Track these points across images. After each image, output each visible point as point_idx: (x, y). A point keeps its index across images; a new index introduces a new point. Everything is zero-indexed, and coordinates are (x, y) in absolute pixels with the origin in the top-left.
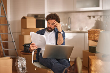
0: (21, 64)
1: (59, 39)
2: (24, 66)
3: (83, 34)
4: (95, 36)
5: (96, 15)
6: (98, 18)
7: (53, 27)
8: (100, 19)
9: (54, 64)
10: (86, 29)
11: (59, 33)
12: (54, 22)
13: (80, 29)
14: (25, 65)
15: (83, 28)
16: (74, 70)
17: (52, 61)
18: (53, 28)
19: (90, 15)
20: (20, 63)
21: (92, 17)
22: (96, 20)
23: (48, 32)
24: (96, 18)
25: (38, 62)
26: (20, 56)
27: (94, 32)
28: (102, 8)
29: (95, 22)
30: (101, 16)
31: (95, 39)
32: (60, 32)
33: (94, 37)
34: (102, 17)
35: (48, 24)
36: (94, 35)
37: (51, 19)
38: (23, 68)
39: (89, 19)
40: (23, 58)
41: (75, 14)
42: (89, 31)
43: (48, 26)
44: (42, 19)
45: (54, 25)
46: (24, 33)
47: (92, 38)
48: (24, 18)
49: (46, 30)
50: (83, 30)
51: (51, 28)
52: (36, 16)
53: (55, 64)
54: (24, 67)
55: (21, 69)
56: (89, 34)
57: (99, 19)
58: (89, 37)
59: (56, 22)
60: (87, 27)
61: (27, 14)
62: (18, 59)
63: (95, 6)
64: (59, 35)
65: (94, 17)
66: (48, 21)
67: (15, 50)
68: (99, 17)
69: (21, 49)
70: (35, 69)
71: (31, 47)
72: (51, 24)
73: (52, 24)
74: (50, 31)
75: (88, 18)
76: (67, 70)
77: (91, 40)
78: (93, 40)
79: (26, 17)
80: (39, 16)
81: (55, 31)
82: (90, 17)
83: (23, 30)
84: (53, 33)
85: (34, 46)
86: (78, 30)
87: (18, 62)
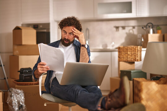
0: (16, 101)
1: (83, 56)
2: (21, 103)
3: (109, 53)
4: (129, 55)
5: (126, 25)
6: (129, 30)
7: (71, 37)
8: (133, 31)
9: (79, 93)
10: (113, 46)
11: (82, 48)
12: (73, 30)
13: (103, 47)
14: (23, 101)
15: (108, 45)
16: (118, 97)
17: (76, 89)
18: (71, 40)
19: (117, 25)
20: (15, 98)
21: (120, 29)
22: (127, 33)
23: (63, 46)
24: (127, 30)
25: (50, 93)
26: (15, 88)
27: (127, 49)
28: (135, 15)
29: (125, 35)
30: (134, 27)
31: (129, 59)
32: (84, 46)
33: (127, 57)
34: (136, 28)
35: (63, 33)
36: (127, 53)
37: (69, 26)
38: (20, 107)
39: (117, 31)
40: (20, 91)
41: (96, 24)
42: (119, 48)
43: (64, 36)
44: (45, 31)
45: (73, 34)
46: (17, 52)
47: (124, 58)
48: (17, 29)
49: (61, 43)
50: (108, 48)
51: (68, 40)
52: (35, 26)
53: (81, 92)
54: (21, 105)
55: (17, 109)
56: (119, 52)
57: (131, 31)
58: (119, 57)
59: (77, 30)
60: (113, 43)
61: (22, 23)
62: (11, 92)
63: (125, 11)
64: (81, 50)
65: (124, 28)
66: (64, 29)
67: (5, 79)
68: (131, 28)
69: (13, 79)
70: (45, 105)
71: (39, 69)
72: (68, 34)
73: (70, 33)
74: (67, 45)
75: (115, 29)
76: (106, 99)
77: (123, 61)
78: (125, 62)
79: (21, 28)
80: (41, 26)
81: (74, 45)
82: (117, 28)
83: (16, 47)
84: (71, 47)
85: (44, 66)
86: (101, 48)
87: (11, 96)
